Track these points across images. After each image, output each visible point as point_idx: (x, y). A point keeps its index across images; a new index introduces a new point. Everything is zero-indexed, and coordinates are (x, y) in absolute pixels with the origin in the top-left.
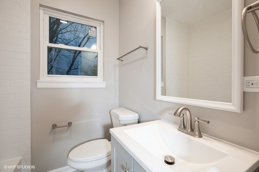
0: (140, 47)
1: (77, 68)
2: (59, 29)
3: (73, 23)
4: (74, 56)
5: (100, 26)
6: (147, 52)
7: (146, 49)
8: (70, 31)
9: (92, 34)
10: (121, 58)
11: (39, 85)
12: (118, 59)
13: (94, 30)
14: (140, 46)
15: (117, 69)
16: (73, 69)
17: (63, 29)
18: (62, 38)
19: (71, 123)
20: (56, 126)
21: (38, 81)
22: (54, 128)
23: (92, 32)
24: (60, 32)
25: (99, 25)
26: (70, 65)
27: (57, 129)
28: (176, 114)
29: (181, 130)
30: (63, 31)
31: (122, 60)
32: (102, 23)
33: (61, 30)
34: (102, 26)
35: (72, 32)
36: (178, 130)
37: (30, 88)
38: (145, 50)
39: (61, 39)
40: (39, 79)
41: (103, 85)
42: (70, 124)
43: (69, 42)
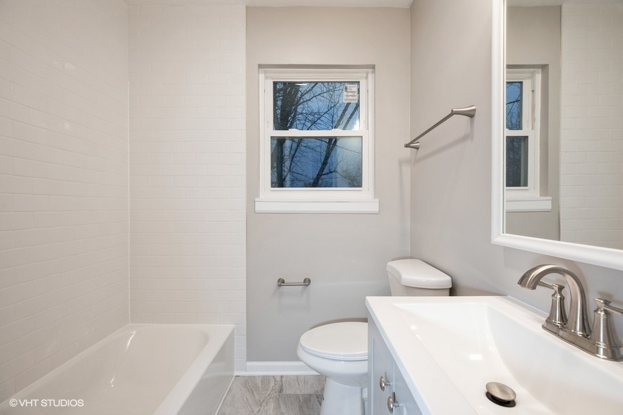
0: (453, 113)
1: (335, 171)
2: (300, 93)
3: (317, 83)
4: (328, 148)
5: (367, 77)
6: (472, 123)
7: (471, 115)
8: (319, 95)
9: (351, 98)
10: (412, 142)
11: (260, 207)
12: (407, 146)
13: (354, 87)
14: (452, 110)
15: (407, 170)
16: (327, 174)
17: (305, 94)
18: (304, 112)
19: (309, 281)
20: (283, 282)
21: (256, 199)
22: (280, 286)
23: (350, 94)
24: (302, 101)
25: (365, 75)
26: (320, 165)
27: (284, 288)
28: (524, 281)
29: (551, 329)
30: (307, 97)
31: (417, 148)
32: (370, 70)
33: (302, 95)
34: (371, 76)
35: (325, 95)
36: (543, 327)
37: (245, 211)
38: (467, 118)
39: (301, 113)
40: (258, 196)
41: (374, 207)
42: (307, 282)
43: (319, 119)
